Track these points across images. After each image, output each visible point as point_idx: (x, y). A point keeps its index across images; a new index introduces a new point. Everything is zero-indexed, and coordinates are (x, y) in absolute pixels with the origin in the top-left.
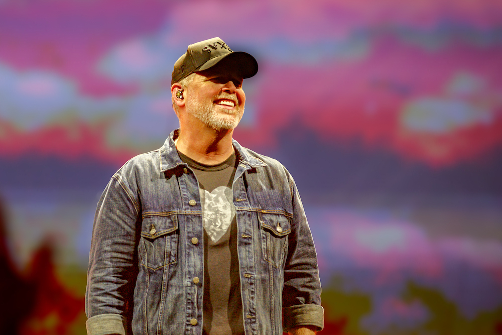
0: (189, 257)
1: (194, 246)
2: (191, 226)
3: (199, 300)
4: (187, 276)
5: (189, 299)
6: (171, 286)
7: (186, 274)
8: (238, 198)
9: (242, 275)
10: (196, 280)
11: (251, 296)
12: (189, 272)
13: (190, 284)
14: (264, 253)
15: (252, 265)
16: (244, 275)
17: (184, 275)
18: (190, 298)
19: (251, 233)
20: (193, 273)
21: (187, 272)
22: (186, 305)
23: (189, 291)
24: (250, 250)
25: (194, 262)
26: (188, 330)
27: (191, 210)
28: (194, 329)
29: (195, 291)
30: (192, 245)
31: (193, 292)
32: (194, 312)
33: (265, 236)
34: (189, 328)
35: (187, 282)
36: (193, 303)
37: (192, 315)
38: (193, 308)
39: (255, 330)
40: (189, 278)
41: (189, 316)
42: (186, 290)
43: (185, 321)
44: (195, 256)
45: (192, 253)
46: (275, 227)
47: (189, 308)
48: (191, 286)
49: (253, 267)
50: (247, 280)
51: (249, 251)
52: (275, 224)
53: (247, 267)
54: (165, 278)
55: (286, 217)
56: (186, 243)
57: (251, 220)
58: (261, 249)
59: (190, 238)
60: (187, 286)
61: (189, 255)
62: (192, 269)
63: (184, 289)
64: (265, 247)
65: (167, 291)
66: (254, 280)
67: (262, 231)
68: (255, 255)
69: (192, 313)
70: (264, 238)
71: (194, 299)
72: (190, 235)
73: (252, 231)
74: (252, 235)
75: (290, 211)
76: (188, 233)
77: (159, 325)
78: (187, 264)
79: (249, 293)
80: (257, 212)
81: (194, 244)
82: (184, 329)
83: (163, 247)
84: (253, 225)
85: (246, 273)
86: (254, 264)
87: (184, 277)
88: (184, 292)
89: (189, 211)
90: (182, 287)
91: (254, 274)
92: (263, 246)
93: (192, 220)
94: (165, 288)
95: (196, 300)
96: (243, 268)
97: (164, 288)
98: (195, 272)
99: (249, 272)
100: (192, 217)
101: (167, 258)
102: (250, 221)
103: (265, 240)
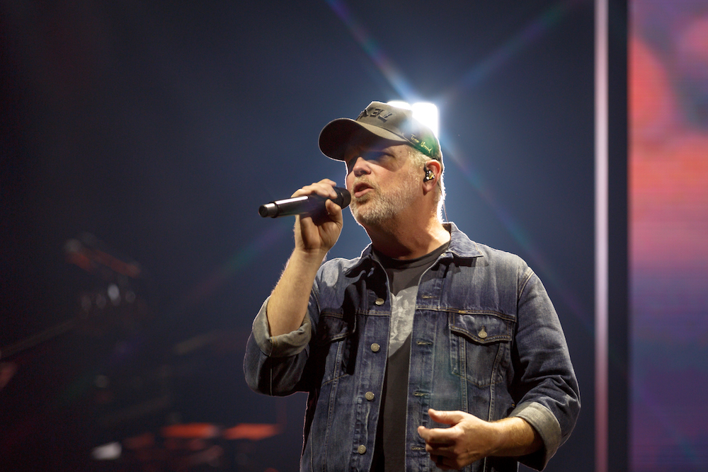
0: (365, 368)
1: (374, 354)
2: (373, 329)
3: (371, 422)
4: (359, 391)
5: (358, 421)
6: (340, 405)
7: (357, 389)
8: (426, 294)
9: (411, 394)
10: (370, 395)
11: (423, 421)
12: (363, 386)
13: (361, 401)
14: (452, 365)
15: (428, 380)
16: (413, 394)
17: (355, 390)
18: (360, 419)
19: (432, 339)
20: (367, 387)
21: (360, 386)
22: (355, 428)
23: (359, 410)
24: (429, 361)
25: (371, 374)
26: (354, 460)
27: (377, 310)
28: (362, 458)
29: (367, 411)
30: (371, 353)
31: (364, 411)
32: (363, 436)
33: (455, 343)
34: (356, 458)
35: (358, 399)
36: (363, 425)
37: (361, 442)
38: (363, 431)
39: (424, 466)
40: (361, 393)
41: (356, 443)
42: (356, 409)
43: (351, 449)
44: (374, 367)
45: (369, 363)
46: (475, 332)
47: (358, 433)
48: (362, 404)
49: (429, 382)
50: (418, 400)
51: (426, 363)
52: (476, 327)
53: (420, 382)
54: (332, 395)
55: (503, 320)
56: (364, 350)
57: (436, 323)
58: (449, 360)
59: (369, 344)
60: (358, 403)
61: (365, 365)
62: (366, 383)
63: (353, 407)
64: (456, 357)
65: (335, 412)
66: (428, 400)
67: (452, 337)
68: (437, 367)
69: (361, 438)
70: (453, 345)
71: (365, 419)
72: (370, 341)
73: (435, 337)
74: (434, 342)
75: (511, 313)
76: (368, 337)
77: (323, 458)
78: (361, 376)
79: (420, 417)
80: (448, 313)
81: (374, 352)
82: (349, 458)
83: (333, 356)
84: (438, 329)
85: (417, 391)
86: (432, 380)
87: (355, 392)
88: (353, 411)
89: (374, 311)
90: (352, 405)
91: (431, 392)
92: (451, 356)
93: (375, 322)
94: (333, 408)
95: (367, 421)
96: (413, 384)
97: (331, 410)
98: (370, 386)
99: (423, 390)
100: (376, 319)
101: (337, 369)
102: (434, 324)
103: (456, 348)
